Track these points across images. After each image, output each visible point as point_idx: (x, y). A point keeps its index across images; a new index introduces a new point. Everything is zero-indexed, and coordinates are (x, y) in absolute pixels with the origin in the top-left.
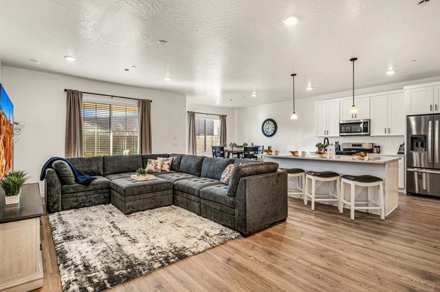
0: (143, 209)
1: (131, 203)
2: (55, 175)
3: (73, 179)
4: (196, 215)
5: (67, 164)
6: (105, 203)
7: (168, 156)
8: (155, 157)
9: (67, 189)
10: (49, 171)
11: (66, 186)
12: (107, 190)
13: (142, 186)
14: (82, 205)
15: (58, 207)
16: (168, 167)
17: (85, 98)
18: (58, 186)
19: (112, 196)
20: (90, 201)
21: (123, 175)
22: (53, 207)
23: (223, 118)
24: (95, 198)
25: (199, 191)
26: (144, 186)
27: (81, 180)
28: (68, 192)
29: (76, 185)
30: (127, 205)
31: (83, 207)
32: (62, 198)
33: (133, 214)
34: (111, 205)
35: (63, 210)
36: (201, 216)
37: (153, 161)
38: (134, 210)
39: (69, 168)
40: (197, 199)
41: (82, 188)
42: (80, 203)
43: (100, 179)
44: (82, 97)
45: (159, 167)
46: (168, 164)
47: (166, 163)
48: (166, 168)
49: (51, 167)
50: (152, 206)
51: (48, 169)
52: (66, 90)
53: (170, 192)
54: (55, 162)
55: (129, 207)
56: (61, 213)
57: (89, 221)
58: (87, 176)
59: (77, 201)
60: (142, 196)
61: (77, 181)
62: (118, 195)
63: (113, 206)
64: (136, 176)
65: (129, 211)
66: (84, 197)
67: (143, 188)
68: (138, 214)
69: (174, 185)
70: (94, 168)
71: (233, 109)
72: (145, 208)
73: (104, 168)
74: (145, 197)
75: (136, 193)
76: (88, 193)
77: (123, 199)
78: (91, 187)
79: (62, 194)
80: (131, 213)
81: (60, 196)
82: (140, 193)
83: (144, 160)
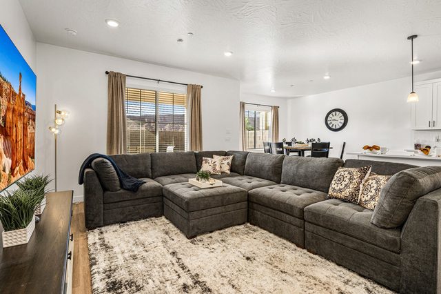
0: (210, 230)
1: (195, 222)
2: (95, 177)
3: (118, 183)
4: (293, 246)
5: (109, 163)
6: (156, 216)
7: (226, 154)
8: (210, 154)
9: (111, 197)
10: (87, 173)
11: (109, 192)
12: (159, 198)
13: (210, 196)
14: (130, 217)
15: (99, 221)
16: (228, 167)
17: (130, 83)
18: (99, 192)
19: (165, 206)
20: (139, 213)
21: (178, 178)
22: (93, 221)
23: (276, 109)
24: (144, 208)
25: (302, 211)
26: (212, 196)
27: (128, 184)
28: (112, 200)
29: (122, 191)
30: (191, 224)
31: (129, 221)
32: (104, 209)
33: (198, 238)
34: (163, 218)
35: (105, 225)
36: (304, 248)
37: (209, 159)
38: (200, 232)
39: (113, 168)
40: (298, 222)
41: (128, 195)
42: (126, 217)
43: (150, 183)
44: (125, 82)
45: (218, 168)
46: (228, 164)
47: (225, 162)
48: (226, 169)
49: (91, 167)
50: (223, 225)
51: (87, 170)
52: (107, 73)
53: (244, 204)
54: (96, 160)
55: (193, 228)
56: (103, 229)
57: (141, 249)
58: (135, 179)
59: (122, 213)
60: (210, 212)
61: (122, 186)
62: (177, 208)
63: (167, 221)
64: (195, 180)
65: (193, 233)
66: (131, 208)
67: (210, 199)
68: (205, 237)
69: (249, 195)
70: (141, 168)
71: (286, 99)
72: (214, 227)
73: (152, 169)
74: (214, 212)
75: (202, 207)
76: (137, 202)
77: (185, 215)
78: (139, 195)
79: (104, 203)
80: (195, 236)
81: (102, 206)
82: (207, 207)
83: (198, 158)
